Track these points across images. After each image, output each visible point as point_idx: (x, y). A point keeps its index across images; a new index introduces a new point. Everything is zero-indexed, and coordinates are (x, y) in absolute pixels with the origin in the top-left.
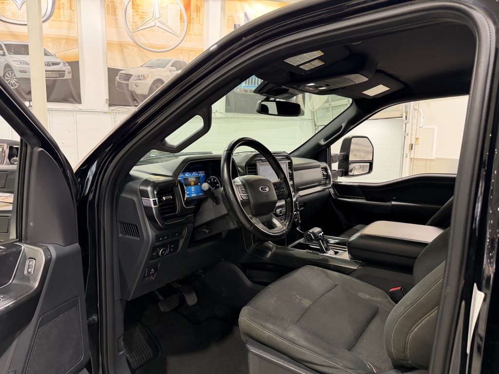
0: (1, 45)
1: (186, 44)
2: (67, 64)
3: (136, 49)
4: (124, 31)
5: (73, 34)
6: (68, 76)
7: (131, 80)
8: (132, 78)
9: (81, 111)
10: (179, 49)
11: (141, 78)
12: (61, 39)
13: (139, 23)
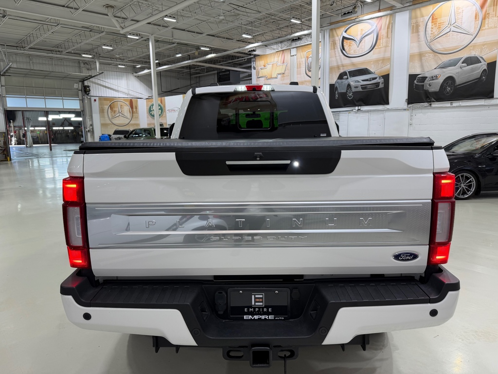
0: (346, 73)
1: (479, 40)
2: (381, 78)
3: (432, 55)
4: (423, 43)
5: (388, 55)
6: (381, 86)
7: (426, 82)
8: (427, 79)
9: (388, 110)
10: (471, 46)
11: (434, 78)
12: (379, 60)
13: (436, 33)
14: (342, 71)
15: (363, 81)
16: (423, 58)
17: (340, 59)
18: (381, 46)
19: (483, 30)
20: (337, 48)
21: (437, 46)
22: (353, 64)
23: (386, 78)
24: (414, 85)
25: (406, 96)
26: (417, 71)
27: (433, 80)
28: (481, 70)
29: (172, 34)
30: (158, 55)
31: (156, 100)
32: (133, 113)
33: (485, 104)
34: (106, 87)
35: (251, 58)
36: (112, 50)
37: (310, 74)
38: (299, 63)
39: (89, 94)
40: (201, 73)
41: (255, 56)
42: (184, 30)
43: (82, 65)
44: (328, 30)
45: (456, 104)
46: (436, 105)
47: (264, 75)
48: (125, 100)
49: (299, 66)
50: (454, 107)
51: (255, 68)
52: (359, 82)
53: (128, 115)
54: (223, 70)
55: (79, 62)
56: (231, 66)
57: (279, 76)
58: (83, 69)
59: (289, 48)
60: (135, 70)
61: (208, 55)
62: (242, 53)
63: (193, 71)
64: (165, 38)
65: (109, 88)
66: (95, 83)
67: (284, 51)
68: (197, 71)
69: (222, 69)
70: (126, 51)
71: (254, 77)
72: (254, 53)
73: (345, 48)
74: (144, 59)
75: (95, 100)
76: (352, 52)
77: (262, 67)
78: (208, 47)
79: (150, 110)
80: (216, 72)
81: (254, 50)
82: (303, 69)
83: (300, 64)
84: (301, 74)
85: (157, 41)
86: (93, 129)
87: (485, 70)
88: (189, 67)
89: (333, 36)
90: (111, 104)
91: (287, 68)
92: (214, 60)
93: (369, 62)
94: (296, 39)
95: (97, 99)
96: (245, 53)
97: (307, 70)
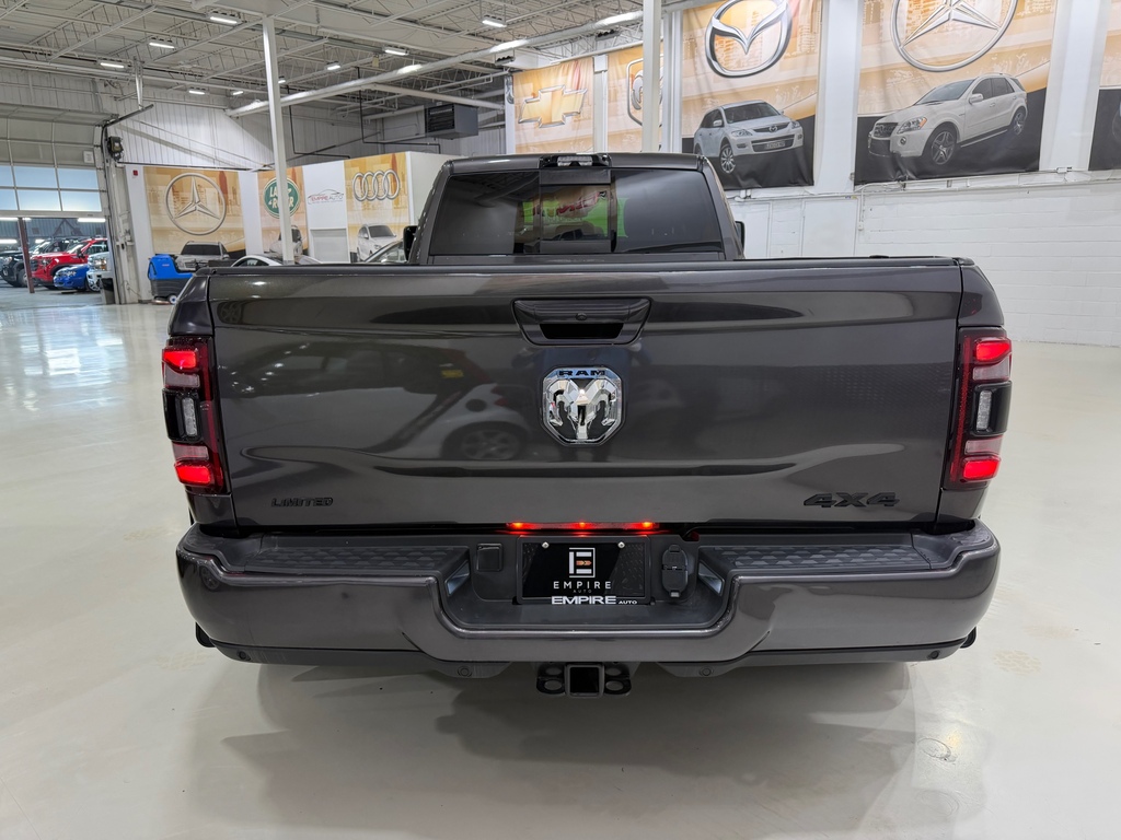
0: (720, 113)
1: (1009, 41)
2: (798, 124)
3: (907, 74)
4: (890, 46)
5: (812, 72)
6: (797, 143)
7: (894, 134)
8: (897, 128)
9: (812, 197)
10: (993, 55)
11: (912, 126)
12: (793, 85)
13: (918, 24)
14: (710, 108)
15: (757, 131)
16: (888, 80)
17: (707, 79)
18: (798, 51)
19: (1019, 17)
20: (700, 56)
21: (921, 54)
22: (736, 93)
23: (808, 124)
24: (869, 141)
25: (849, 166)
26: (874, 109)
27: (910, 130)
28: (1012, 110)
29: (318, 16)
30: (283, 67)
31: (281, 172)
32: (227, 204)
33: (1022, 184)
34: (160, 141)
35: (502, 77)
36: (175, 52)
37: (638, 115)
38: (612, 89)
39: (119, 157)
40: (386, 111)
41: (513, 71)
42: (345, 6)
43: (101, 87)
44: (679, 13)
45: (958, 183)
46: (915, 185)
47: (533, 116)
48: (206, 173)
49: (613, 98)
50: (955, 191)
51: (512, 101)
52: (748, 133)
53: (216, 208)
54: (438, 104)
55: (93, 81)
56: (458, 96)
57: (569, 119)
58: (104, 96)
59: (590, 53)
60: (231, 103)
61: (402, 67)
62: (482, 64)
63: (366, 105)
64: (299, 26)
65: (167, 144)
66: (135, 132)
67: (580, 61)
68: (376, 106)
69: (437, 101)
70: (207, 55)
71: (510, 120)
72: (510, 64)
73: (718, 55)
74: (250, 75)
75: (135, 173)
76: (733, 64)
77: (530, 97)
78: (403, 48)
79: (268, 198)
80: (422, 108)
81: (509, 58)
82: (623, 104)
83: (616, 92)
84: (617, 115)
85: (281, 32)
86: (131, 241)
87: (1021, 108)
88: (359, 96)
89: (691, 28)
90: (175, 181)
91: (586, 100)
92: (418, 81)
93: (770, 88)
94: (606, 34)
95: (140, 169)
96: (488, 65)
97: (631, 107)
